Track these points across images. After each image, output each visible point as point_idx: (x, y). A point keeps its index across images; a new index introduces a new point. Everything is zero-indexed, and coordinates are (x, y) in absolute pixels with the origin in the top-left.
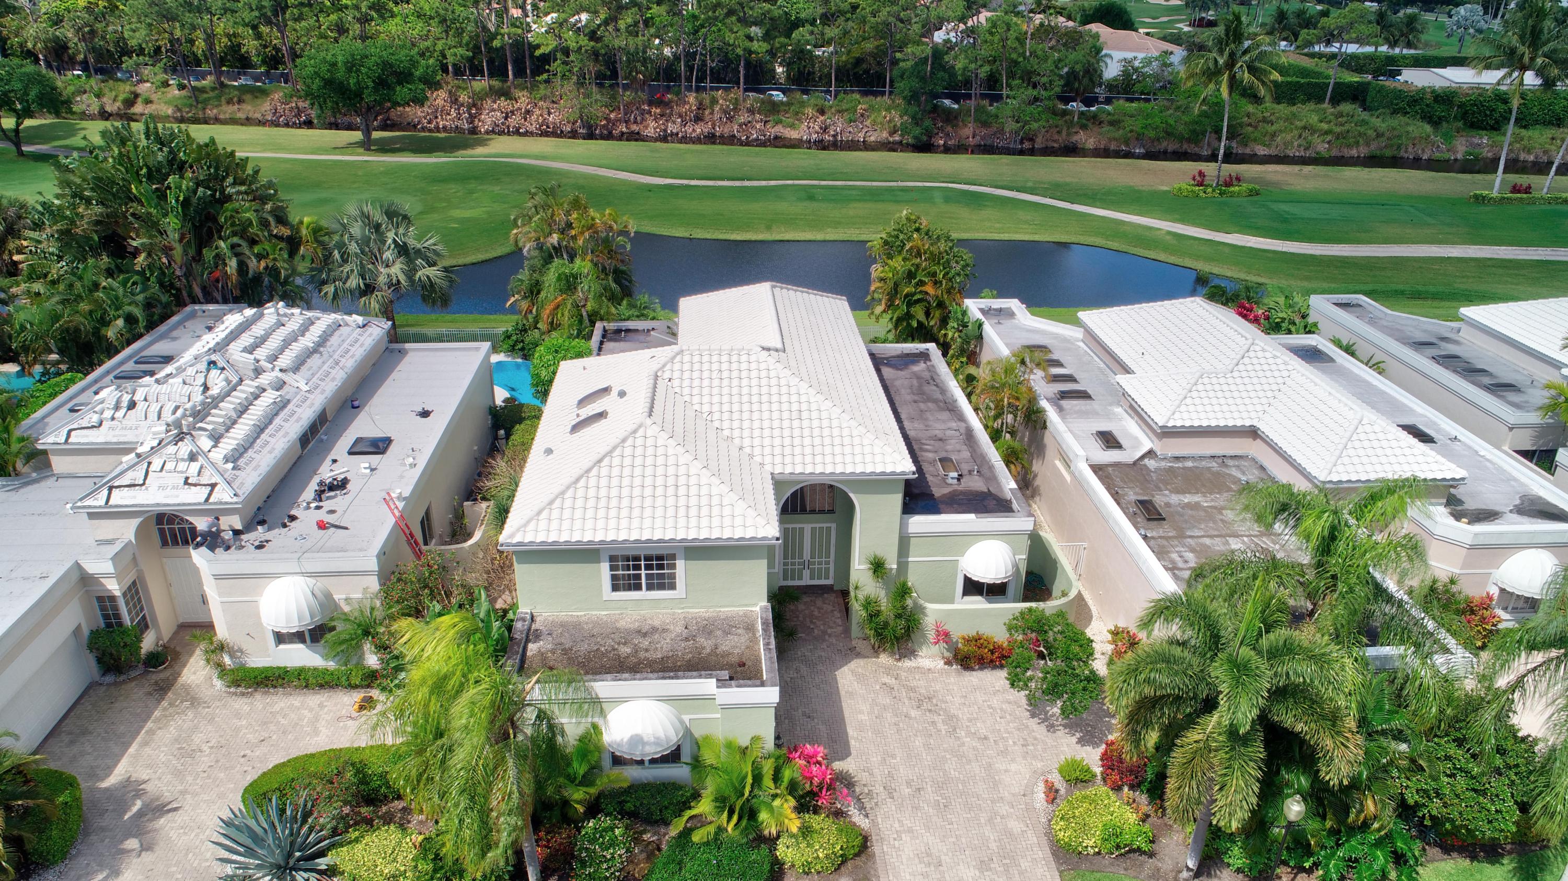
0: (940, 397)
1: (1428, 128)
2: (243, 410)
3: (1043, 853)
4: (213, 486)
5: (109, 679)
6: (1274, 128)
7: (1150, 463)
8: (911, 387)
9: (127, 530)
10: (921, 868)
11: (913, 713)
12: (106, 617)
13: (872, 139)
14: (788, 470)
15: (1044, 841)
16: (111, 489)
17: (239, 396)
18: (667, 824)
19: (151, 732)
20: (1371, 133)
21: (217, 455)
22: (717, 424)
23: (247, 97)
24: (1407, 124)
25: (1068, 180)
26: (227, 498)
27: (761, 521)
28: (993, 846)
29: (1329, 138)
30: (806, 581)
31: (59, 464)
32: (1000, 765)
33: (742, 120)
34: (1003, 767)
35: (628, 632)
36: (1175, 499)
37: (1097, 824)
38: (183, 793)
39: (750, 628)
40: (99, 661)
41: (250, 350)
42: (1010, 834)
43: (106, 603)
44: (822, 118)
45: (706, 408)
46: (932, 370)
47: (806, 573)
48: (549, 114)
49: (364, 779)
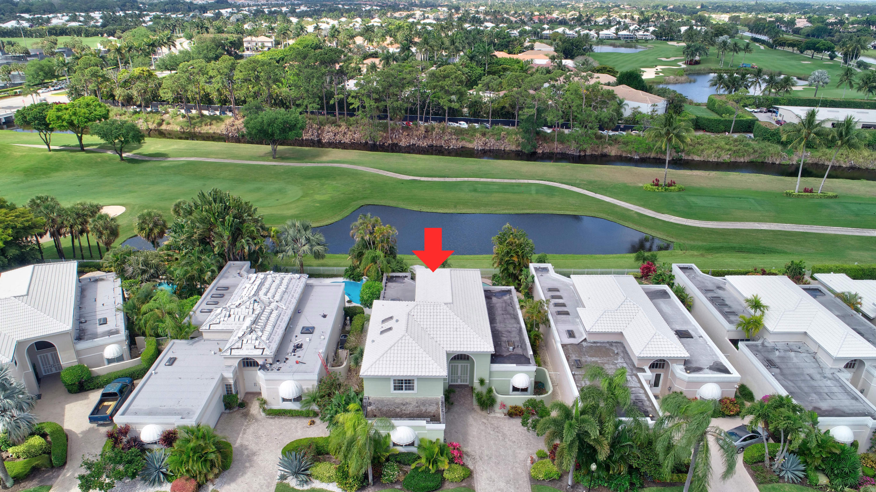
0: (512, 312)
1: (779, 147)
2: (268, 319)
3: (527, 479)
4: (264, 349)
5: (227, 411)
6: (702, 147)
7: (584, 344)
8: (502, 307)
9: (235, 363)
10: (488, 482)
11: (492, 432)
12: (227, 391)
13: (508, 149)
14: (452, 350)
15: (528, 475)
16: (231, 349)
17: (266, 314)
18: (410, 465)
19: (245, 430)
20: (751, 150)
21: (264, 338)
22: (429, 332)
23: (214, 122)
24: (769, 146)
25: (596, 179)
26: (268, 354)
27: (441, 370)
28: (512, 476)
29: (730, 153)
30: (459, 383)
31: (205, 336)
32: (518, 451)
33: (446, 138)
34: (518, 452)
35: (399, 404)
36: (589, 359)
37: (543, 470)
38: (260, 450)
39: (437, 404)
40: (225, 405)
41: (266, 294)
42: (517, 473)
43: (228, 387)
44: (484, 139)
45: (425, 326)
46: (511, 299)
47: (459, 380)
48: (355, 133)
49: (317, 448)
